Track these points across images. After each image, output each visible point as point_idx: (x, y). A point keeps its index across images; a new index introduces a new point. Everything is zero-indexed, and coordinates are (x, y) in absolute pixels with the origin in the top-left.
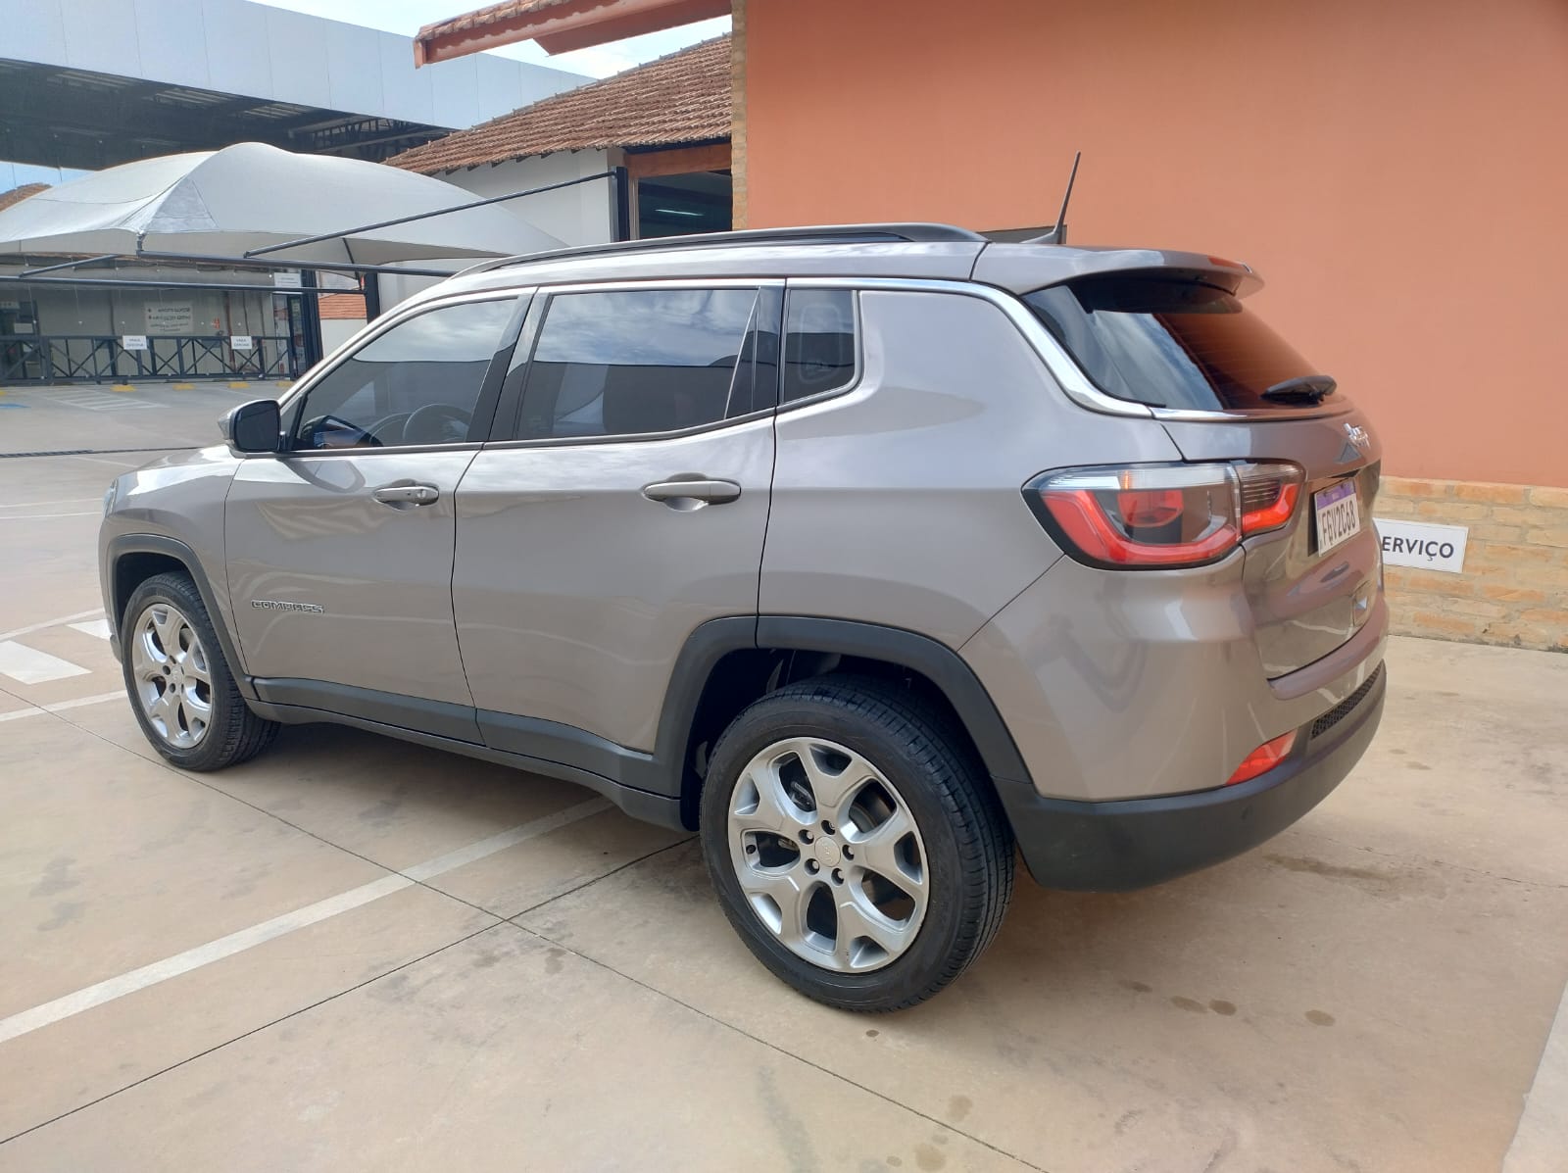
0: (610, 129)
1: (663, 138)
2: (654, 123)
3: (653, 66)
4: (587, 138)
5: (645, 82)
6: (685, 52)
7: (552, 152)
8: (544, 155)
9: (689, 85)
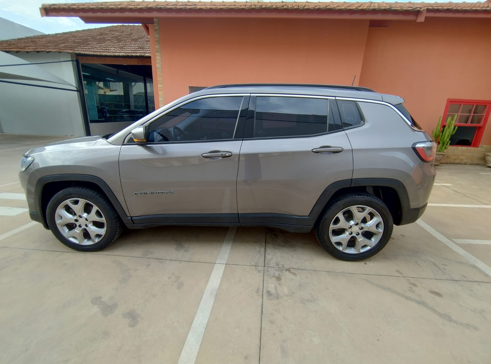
0: (71, 48)
1: (92, 53)
2: (86, 49)
3: (76, 32)
4: (63, 49)
5: (75, 36)
6: (83, 31)
7: (51, 51)
8: (48, 52)
9: (91, 40)
